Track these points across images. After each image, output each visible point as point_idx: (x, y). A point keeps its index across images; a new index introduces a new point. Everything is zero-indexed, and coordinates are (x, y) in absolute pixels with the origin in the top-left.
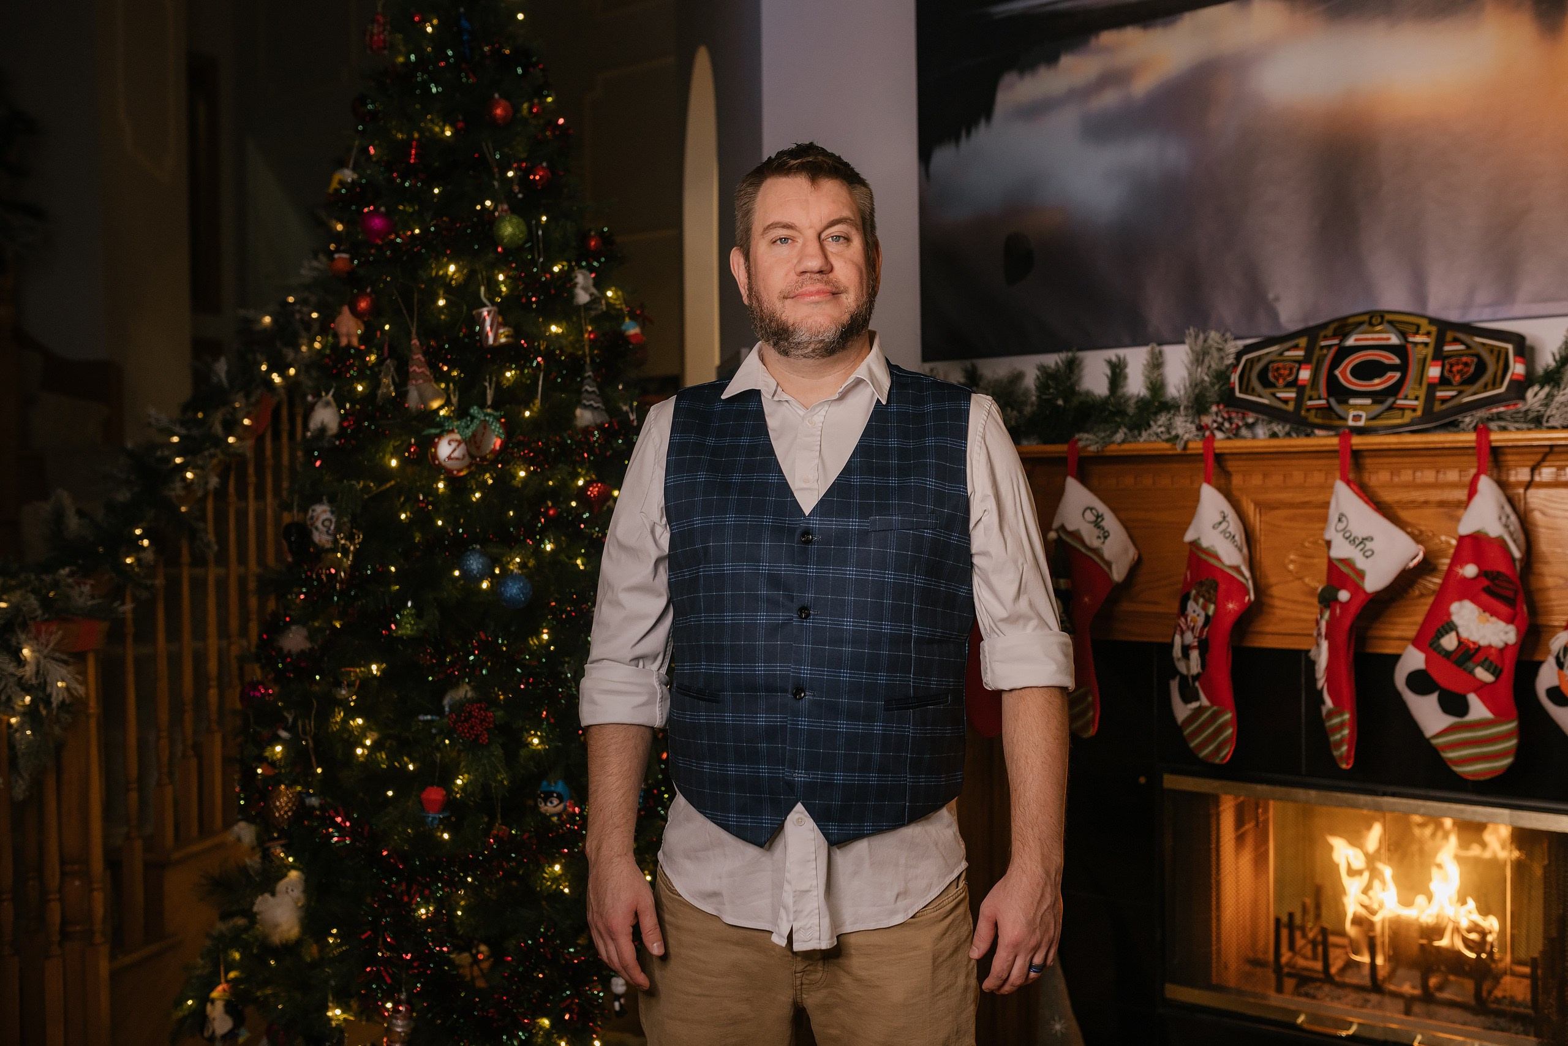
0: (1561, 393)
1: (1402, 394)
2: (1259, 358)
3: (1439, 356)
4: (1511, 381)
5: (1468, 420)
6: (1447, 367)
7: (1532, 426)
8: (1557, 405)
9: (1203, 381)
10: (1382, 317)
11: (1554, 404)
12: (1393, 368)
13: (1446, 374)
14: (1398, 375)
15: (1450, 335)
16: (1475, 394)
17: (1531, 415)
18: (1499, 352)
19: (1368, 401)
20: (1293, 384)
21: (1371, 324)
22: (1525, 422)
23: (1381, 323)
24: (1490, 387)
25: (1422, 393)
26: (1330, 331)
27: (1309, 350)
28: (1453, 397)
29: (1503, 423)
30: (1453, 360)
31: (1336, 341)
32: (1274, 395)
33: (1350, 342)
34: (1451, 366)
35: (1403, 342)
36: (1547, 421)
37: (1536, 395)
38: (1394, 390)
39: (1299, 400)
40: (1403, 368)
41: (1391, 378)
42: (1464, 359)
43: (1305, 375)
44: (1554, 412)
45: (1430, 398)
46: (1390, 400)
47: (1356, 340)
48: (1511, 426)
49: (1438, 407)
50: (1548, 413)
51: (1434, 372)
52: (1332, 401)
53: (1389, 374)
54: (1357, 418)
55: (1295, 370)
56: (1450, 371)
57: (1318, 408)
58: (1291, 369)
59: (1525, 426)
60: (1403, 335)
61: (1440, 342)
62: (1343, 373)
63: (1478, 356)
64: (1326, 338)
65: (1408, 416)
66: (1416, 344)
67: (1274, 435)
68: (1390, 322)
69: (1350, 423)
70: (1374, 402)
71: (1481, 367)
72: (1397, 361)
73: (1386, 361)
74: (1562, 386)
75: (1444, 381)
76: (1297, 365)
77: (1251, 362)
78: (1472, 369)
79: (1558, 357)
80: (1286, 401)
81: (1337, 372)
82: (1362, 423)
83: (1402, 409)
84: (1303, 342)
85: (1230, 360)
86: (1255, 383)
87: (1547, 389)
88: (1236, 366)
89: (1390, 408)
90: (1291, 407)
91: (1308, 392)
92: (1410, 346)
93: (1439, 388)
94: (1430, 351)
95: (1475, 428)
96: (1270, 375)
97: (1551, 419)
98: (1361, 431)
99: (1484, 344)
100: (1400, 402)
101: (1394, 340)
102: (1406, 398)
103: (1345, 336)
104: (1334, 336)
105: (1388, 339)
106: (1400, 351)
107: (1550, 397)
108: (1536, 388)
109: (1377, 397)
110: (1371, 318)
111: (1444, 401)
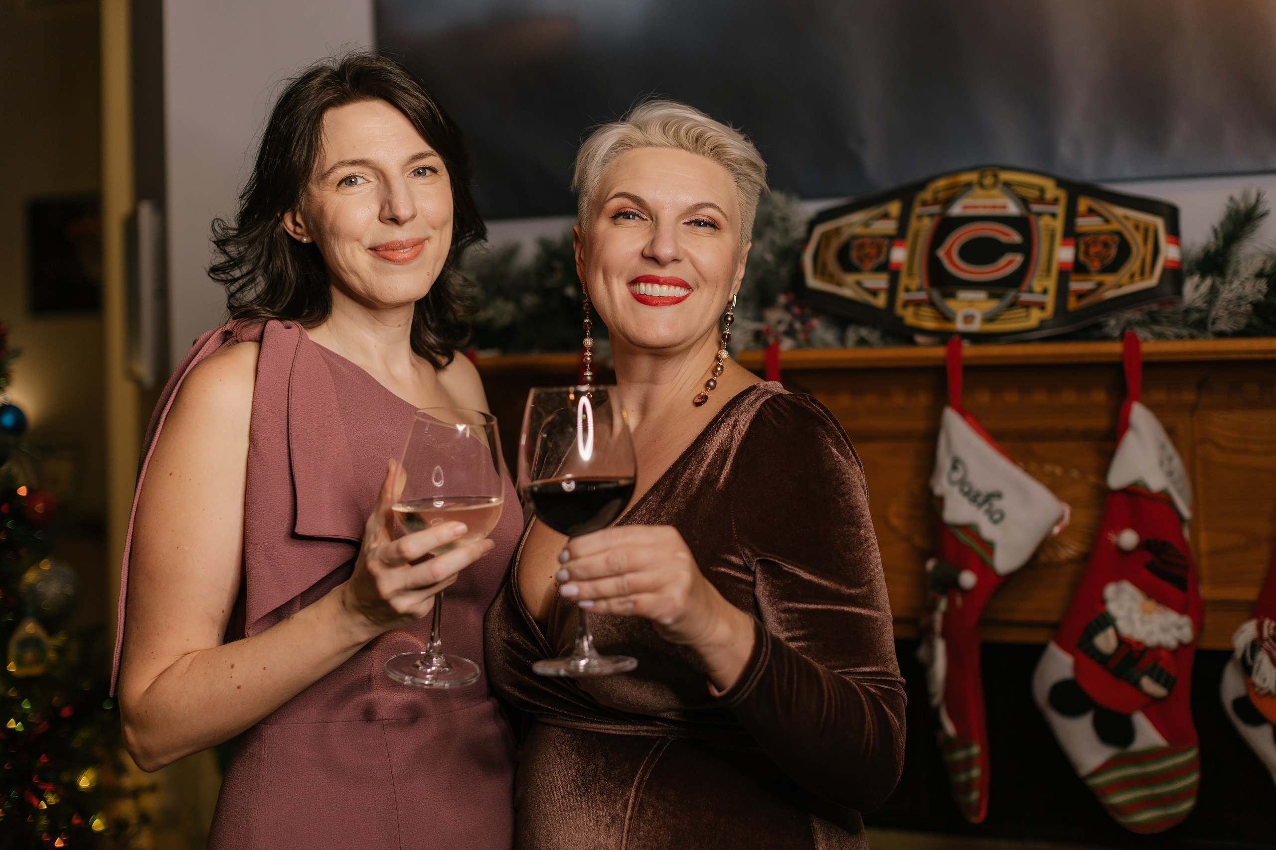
0: (1227, 287)
1: (1025, 287)
2: (837, 231)
3: (1071, 234)
4: (1165, 271)
5: (1112, 322)
6: (1082, 248)
7: (1195, 332)
8: (1224, 303)
9: (764, 261)
10: (995, 176)
11: (1220, 303)
12: (1013, 248)
13: (1082, 257)
14: (1019, 259)
15: (1083, 204)
16: (1119, 286)
17: (1195, 316)
18: (1146, 230)
19: (981, 295)
20: (884, 267)
21: (982, 185)
22: (1186, 325)
23: (994, 185)
24: (1137, 277)
25: (1051, 284)
26: (927, 195)
27: (904, 221)
28: (1090, 292)
29: (1157, 328)
30: (1088, 238)
31: (936, 209)
32: (859, 284)
33: (957, 210)
34: (1087, 246)
35: (1024, 212)
36: (1213, 323)
37: (1197, 287)
38: (1017, 279)
39: (892, 291)
40: (1026, 248)
41: (1010, 262)
42: (1102, 237)
43: (899, 255)
44: (1220, 313)
45: (1062, 290)
46: (1011, 294)
47: (965, 207)
48: (1170, 331)
49: (1073, 304)
50: (1213, 313)
51: (1065, 254)
52: (936, 295)
53: (1008, 257)
54: (968, 319)
55: (885, 250)
56: (1087, 253)
57: (918, 304)
58: (879, 248)
59: (1185, 332)
60: (1024, 202)
61: (1071, 214)
62: (948, 254)
63: (1119, 234)
64: (925, 204)
65: (1035, 317)
66: (1039, 214)
67: (862, 342)
68: (1007, 185)
69: (960, 325)
70: (992, 296)
71: (1124, 251)
72: (1016, 238)
73: (1003, 239)
74: (1228, 278)
75: (1079, 268)
76: (886, 242)
77: (826, 237)
78: (1113, 252)
79: (1220, 235)
80: (874, 293)
81: (941, 253)
82: (976, 326)
83: (1027, 306)
84: (894, 208)
85: (799, 232)
86: (832, 265)
87: (1208, 282)
88: (806, 241)
89: (1013, 305)
90: (881, 301)
91: (904, 281)
92: (1032, 218)
93: (1074, 277)
94: (1058, 224)
95: (1123, 337)
96: (854, 255)
97: (1218, 322)
98: (977, 338)
99: (1127, 218)
100: (1025, 297)
101: (1013, 209)
102: (1031, 291)
103: (949, 202)
104: (935, 202)
105: (1004, 207)
106: (1021, 224)
107: (1214, 292)
108: (1196, 279)
109: (994, 288)
110: (982, 177)
111: (1081, 295)
